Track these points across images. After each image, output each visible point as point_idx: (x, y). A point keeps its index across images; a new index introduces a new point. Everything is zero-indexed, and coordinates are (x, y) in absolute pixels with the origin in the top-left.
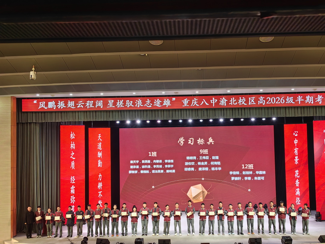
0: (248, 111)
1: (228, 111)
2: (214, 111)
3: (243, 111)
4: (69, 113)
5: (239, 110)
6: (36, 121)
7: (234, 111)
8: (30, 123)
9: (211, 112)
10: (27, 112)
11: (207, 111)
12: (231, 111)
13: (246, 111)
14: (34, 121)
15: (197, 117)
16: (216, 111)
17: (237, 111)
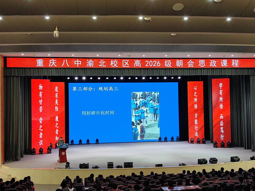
0: (176, 70)
1: (162, 70)
2: (152, 70)
3: (173, 70)
4: (44, 69)
5: (169, 70)
6: (18, 75)
7: (166, 70)
8: (12, 76)
9: (150, 70)
10: (11, 68)
11: (147, 70)
12: (164, 70)
13: (175, 70)
14: (16, 75)
15: (141, 74)
16: (154, 70)
17: (168, 70)
